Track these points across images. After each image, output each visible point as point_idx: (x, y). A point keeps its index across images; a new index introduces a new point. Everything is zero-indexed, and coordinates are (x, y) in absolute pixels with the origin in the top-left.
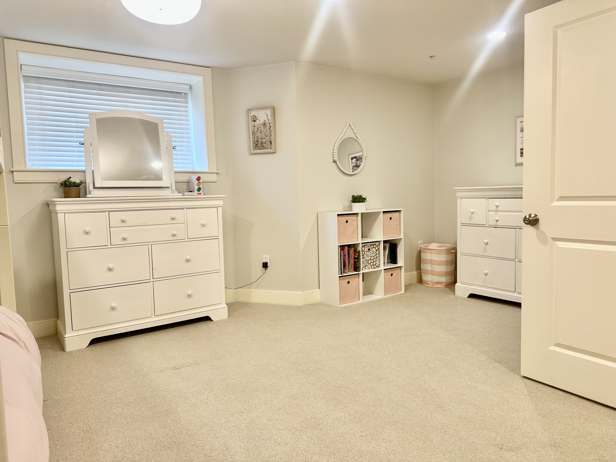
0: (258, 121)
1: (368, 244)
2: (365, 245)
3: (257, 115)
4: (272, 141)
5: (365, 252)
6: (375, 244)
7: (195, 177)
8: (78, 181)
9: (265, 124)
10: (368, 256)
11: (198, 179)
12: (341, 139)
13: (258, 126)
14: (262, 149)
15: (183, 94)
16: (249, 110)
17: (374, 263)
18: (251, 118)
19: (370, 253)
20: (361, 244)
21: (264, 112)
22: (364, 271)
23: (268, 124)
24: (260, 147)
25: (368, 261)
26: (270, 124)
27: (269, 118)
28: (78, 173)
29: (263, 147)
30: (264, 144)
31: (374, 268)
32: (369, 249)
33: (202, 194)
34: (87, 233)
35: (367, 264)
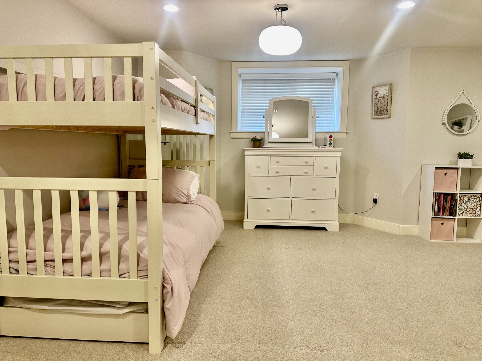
0: (379, 95)
1: (469, 195)
2: (464, 195)
3: (379, 91)
4: (388, 109)
5: (463, 201)
6: (477, 196)
7: (328, 135)
8: (259, 138)
9: (384, 97)
10: (467, 205)
11: (331, 137)
12: (452, 105)
13: (379, 98)
14: (381, 115)
15: (331, 80)
16: (373, 88)
17: (473, 211)
18: (375, 93)
19: (470, 202)
20: (459, 194)
21: (384, 88)
22: (461, 217)
23: (387, 97)
24: (379, 114)
25: (467, 209)
26: (388, 97)
27: (387, 92)
28: (261, 134)
29: (381, 114)
30: (382, 112)
31: (473, 216)
32: (469, 199)
33: (332, 147)
34: (258, 167)
35: (466, 211)
